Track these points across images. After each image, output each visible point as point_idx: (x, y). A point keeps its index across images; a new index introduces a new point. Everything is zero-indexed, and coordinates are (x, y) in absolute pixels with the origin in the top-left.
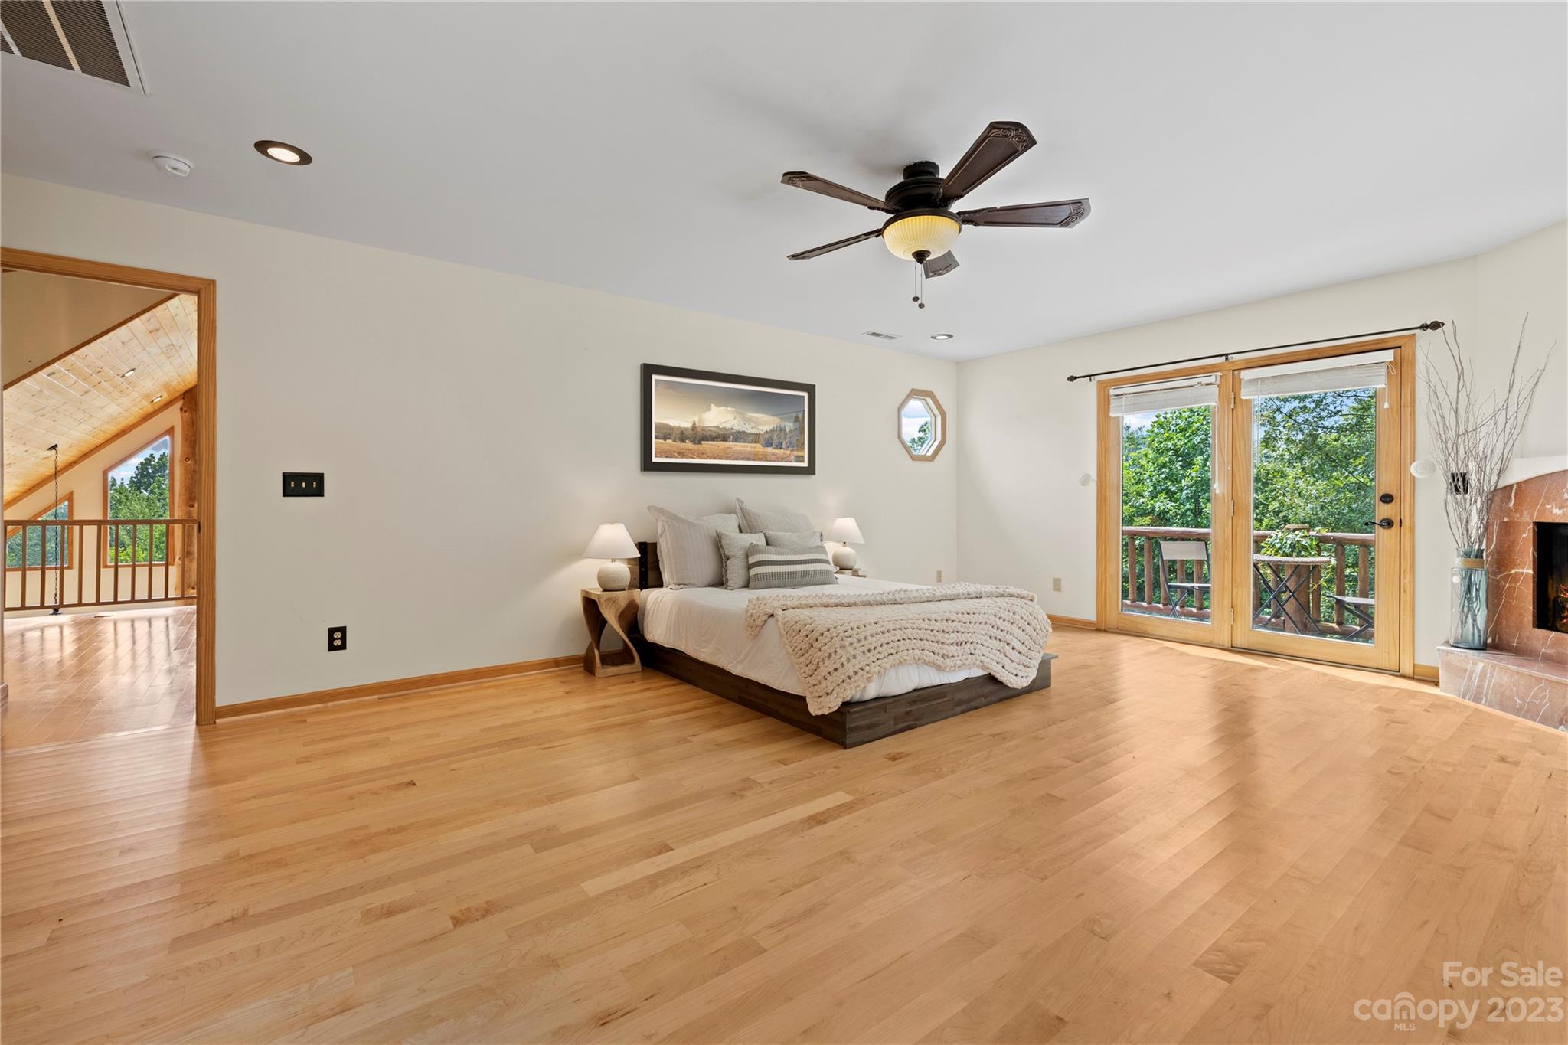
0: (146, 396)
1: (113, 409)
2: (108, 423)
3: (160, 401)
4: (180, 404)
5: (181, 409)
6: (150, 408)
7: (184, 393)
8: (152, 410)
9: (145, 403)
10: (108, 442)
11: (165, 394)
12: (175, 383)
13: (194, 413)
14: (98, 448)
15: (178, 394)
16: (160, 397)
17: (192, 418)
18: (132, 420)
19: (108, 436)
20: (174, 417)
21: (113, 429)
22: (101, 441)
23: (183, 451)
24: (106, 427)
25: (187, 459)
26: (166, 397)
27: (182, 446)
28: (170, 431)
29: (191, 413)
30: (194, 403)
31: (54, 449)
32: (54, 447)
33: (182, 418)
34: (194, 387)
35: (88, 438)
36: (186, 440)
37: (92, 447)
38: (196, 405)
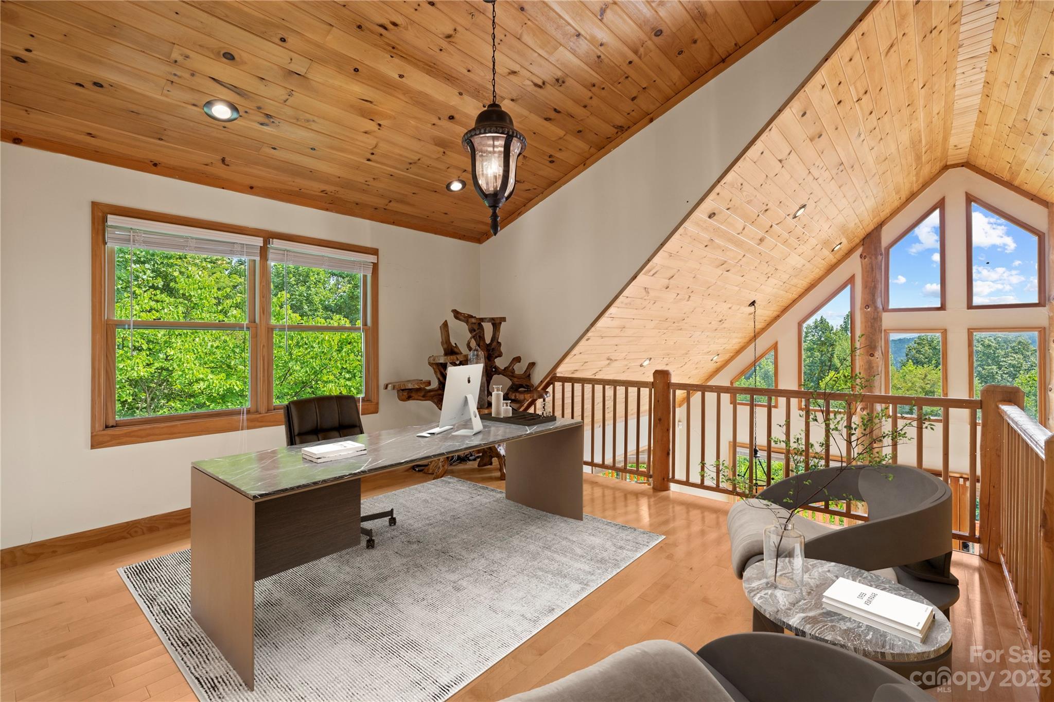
0: (826, 243)
1: (795, 260)
2: (795, 276)
3: (840, 249)
4: (860, 251)
5: (861, 256)
6: (832, 259)
7: (864, 239)
8: (834, 261)
9: (826, 252)
10: (801, 296)
11: (844, 241)
12: (852, 225)
13: (873, 258)
14: (795, 302)
15: (857, 241)
16: (840, 244)
17: (871, 264)
18: (817, 273)
19: (800, 290)
20: (854, 266)
21: (803, 283)
22: (795, 296)
23: (863, 299)
24: (794, 281)
25: (867, 306)
26: (846, 245)
27: (862, 293)
28: (851, 280)
29: (871, 258)
30: (873, 247)
31: (754, 305)
32: (753, 303)
33: (862, 265)
34: (873, 231)
35: (782, 292)
36: (866, 288)
37: (789, 302)
38: (876, 249)
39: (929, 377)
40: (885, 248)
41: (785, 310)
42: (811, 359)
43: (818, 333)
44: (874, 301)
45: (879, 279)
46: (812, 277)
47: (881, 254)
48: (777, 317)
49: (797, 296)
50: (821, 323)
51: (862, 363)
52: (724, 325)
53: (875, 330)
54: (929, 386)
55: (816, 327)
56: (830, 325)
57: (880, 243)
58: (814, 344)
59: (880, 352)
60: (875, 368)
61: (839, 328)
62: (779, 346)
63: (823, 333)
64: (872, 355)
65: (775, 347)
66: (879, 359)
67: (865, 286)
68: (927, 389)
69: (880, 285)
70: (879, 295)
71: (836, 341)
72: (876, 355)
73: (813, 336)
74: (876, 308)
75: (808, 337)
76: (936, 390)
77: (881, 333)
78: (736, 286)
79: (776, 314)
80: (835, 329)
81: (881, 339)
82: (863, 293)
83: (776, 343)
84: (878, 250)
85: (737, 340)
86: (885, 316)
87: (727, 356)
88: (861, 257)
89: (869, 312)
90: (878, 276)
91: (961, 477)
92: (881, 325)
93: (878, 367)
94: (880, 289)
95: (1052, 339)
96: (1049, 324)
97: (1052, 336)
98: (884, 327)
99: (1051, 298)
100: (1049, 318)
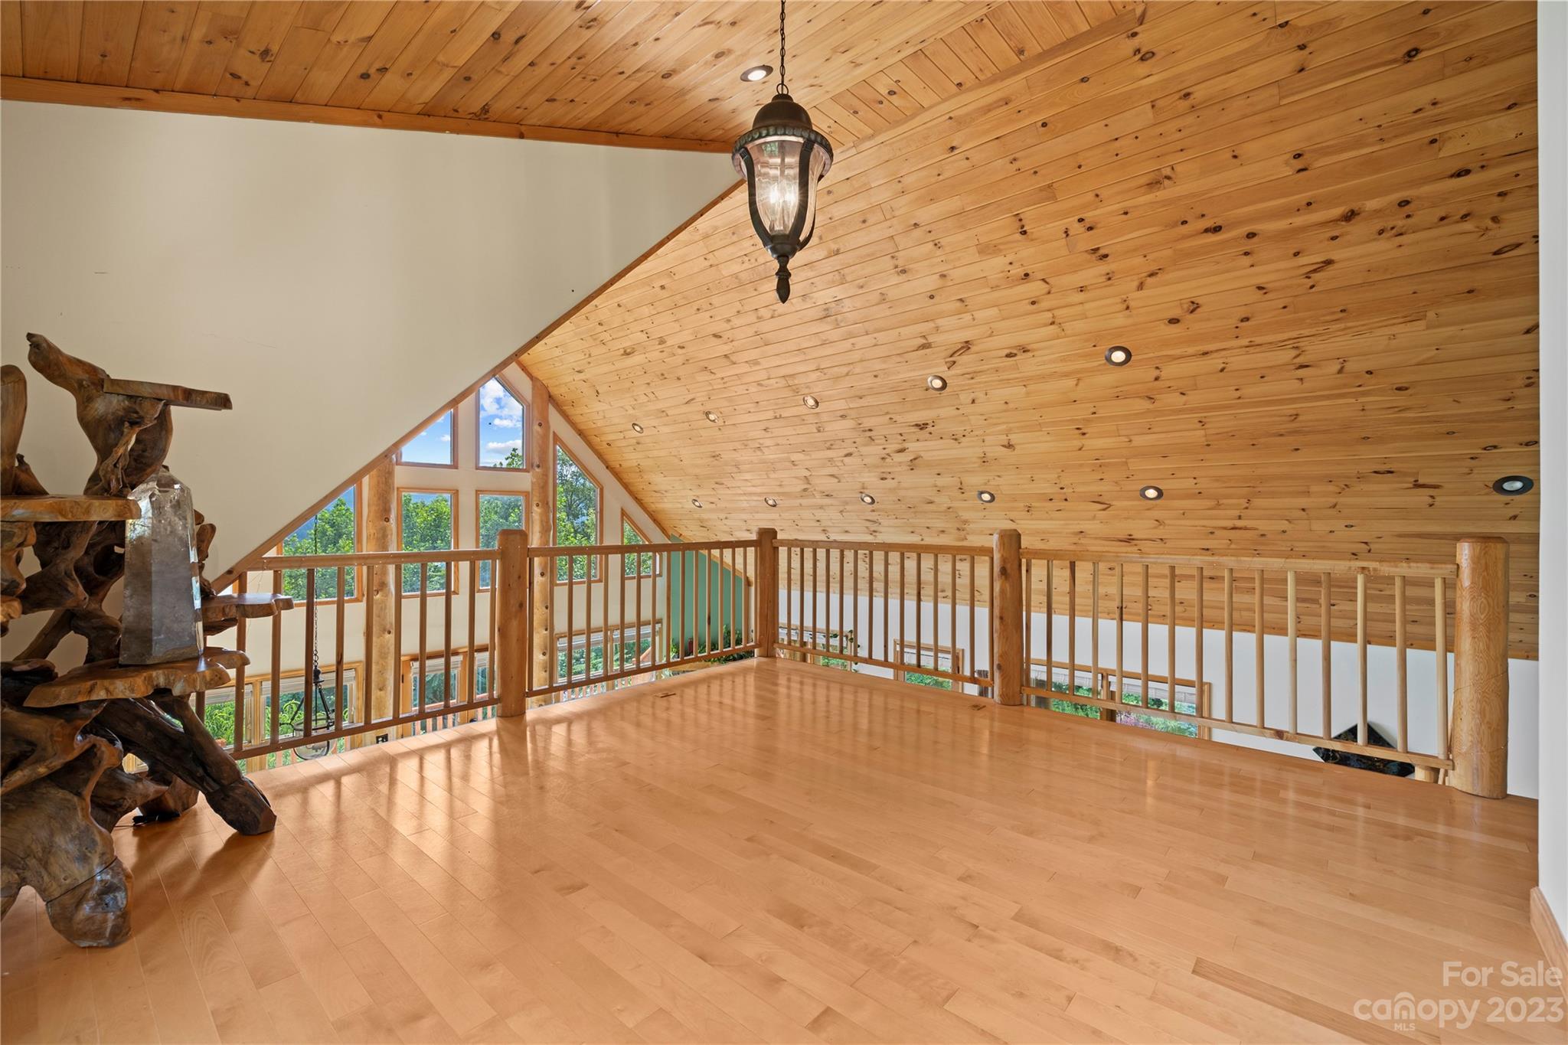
51: (373, 531)
53: (386, 487)
59: (394, 515)
60: (389, 536)
64: (387, 519)
66: (393, 525)
72: (391, 519)
77: (394, 491)
81: (394, 499)
86: (399, 470)
92: (394, 481)
93: (392, 535)
95: (535, 503)
96: (532, 489)
97: (535, 500)
98: (396, 485)
99: (535, 465)
100: (532, 483)
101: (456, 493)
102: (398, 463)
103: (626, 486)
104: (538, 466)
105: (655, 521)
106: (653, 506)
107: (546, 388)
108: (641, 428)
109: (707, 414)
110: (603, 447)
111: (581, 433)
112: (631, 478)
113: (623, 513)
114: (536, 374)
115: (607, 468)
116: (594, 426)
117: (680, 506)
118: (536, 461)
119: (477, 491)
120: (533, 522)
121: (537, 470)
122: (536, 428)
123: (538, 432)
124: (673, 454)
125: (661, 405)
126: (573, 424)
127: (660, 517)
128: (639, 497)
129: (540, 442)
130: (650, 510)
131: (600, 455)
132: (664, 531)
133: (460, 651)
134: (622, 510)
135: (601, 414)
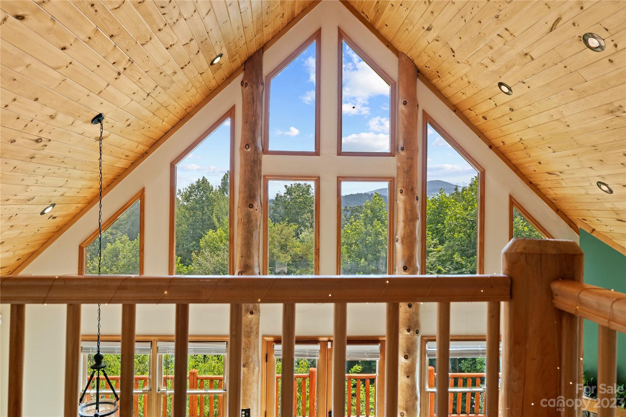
3: (220, 63)
4: (240, 77)
5: (242, 83)
7: (246, 62)
10: (175, 127)
11: (225, 52)
13: (255, 86)
14: (167, 134)
16: (220, 56)
17: (252, 93)
20: (235, 94)
23: (243, 136)
25: (247, 145)
28: (231, 113)
29: (252, 87)
30: (254, 74)
31: (100, 121)
32: (98, 119)
33: (243, 94)
34: (255, 53)
35: (146, 113)
36: (247, 122)
37: (160, 133)
38: (257, 77)
39: (284, 232)
40: (266, 77)
41: (155, 144)
42: (194, 218)
43: (200, 193)
44: (254, 141)
45: (260, 114)
46: (188, 100)
47: (262, 84)
48: (144, 155)
49: (169, 127)
50: (203, 183)
51: (241, 216)
52: (47, 151)
53: (255, 176)
54: (283, 240)
55: (199, 187)
56: (210, 185)
57: (262, 70)
58: (196, 203)
59: (259, 202)
60: (254, 222)
61: (218, 189)
62: (147, 194)
63: (204, 192)
64: (251, 206)
65: (141, 195)
66: (258, 211)
67: (246, 121)
68: (282, 243)
69: (260, 122)
70: (259, 132)
71: (215, 201)
72: (255, 206)
73: (196, 195)
74: (256, 149)
75: (191, 196)
76: (288, 243)
77: (261, 179)
78: (55, 69)
79: (141, 148)
80: (214, 189)
81: (260, 186)
82: (243, 129)
83: (143, 190)
84: (259, 78)
85: (80, 184)
86: (265, 159)
87: (73, 209)
88: (242, 85)
89: (249, 152)
90: (259, 109)
91: (329, 341)
92: (261, 170)
93: (257, 220)
94: (260, 126)
95: (399, 189)
96: (398, 174)
97: (399, 187)
98: (263, 173)
99: (400, 147)
100: (398, 168)
101: (318, 180)
102: (266, 151)
103: (516, 168)
104: (403, 149)
105: (558, 211)
106: (551, 192)
107: (412, 61)
108: (509, 89)
109: (585, 39)
110: (480, 122)
111: (456, 109)
112: (518, 157)
113: (513, 202)
114: (402, 47)
115: (490, 147)
116: (464, 97)
117: (583, 191)
118: (401, 144)
119: (338, 177)
120: (398, 211)
121: (403, 153)
122: (401, 107)
123: (403, 112)
124: (555, 118)
125: (521, 47)
126: (445, 99)
127: (564, 206)
128: (535, 181)
129: (405, 122)
130: (550, 197)
131: (480, 133)
132: (572, 224)
133: (321, 339)
134: (511, 197)
135: (465, 80)
